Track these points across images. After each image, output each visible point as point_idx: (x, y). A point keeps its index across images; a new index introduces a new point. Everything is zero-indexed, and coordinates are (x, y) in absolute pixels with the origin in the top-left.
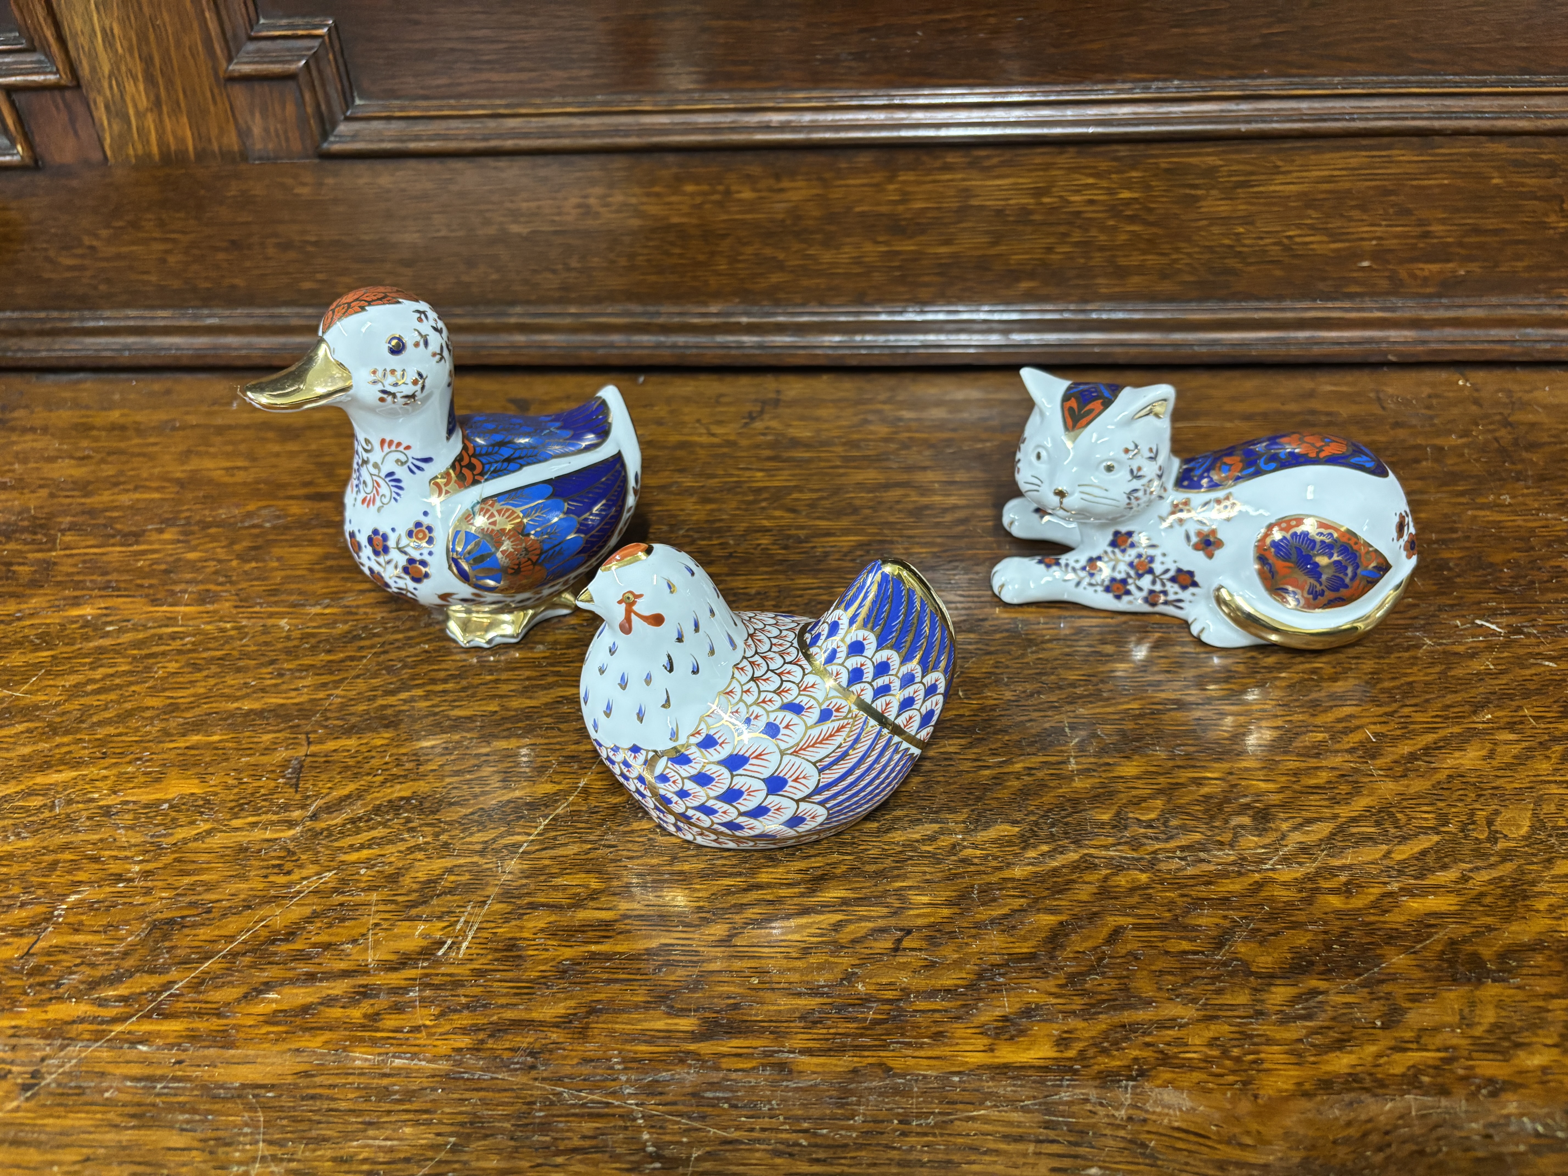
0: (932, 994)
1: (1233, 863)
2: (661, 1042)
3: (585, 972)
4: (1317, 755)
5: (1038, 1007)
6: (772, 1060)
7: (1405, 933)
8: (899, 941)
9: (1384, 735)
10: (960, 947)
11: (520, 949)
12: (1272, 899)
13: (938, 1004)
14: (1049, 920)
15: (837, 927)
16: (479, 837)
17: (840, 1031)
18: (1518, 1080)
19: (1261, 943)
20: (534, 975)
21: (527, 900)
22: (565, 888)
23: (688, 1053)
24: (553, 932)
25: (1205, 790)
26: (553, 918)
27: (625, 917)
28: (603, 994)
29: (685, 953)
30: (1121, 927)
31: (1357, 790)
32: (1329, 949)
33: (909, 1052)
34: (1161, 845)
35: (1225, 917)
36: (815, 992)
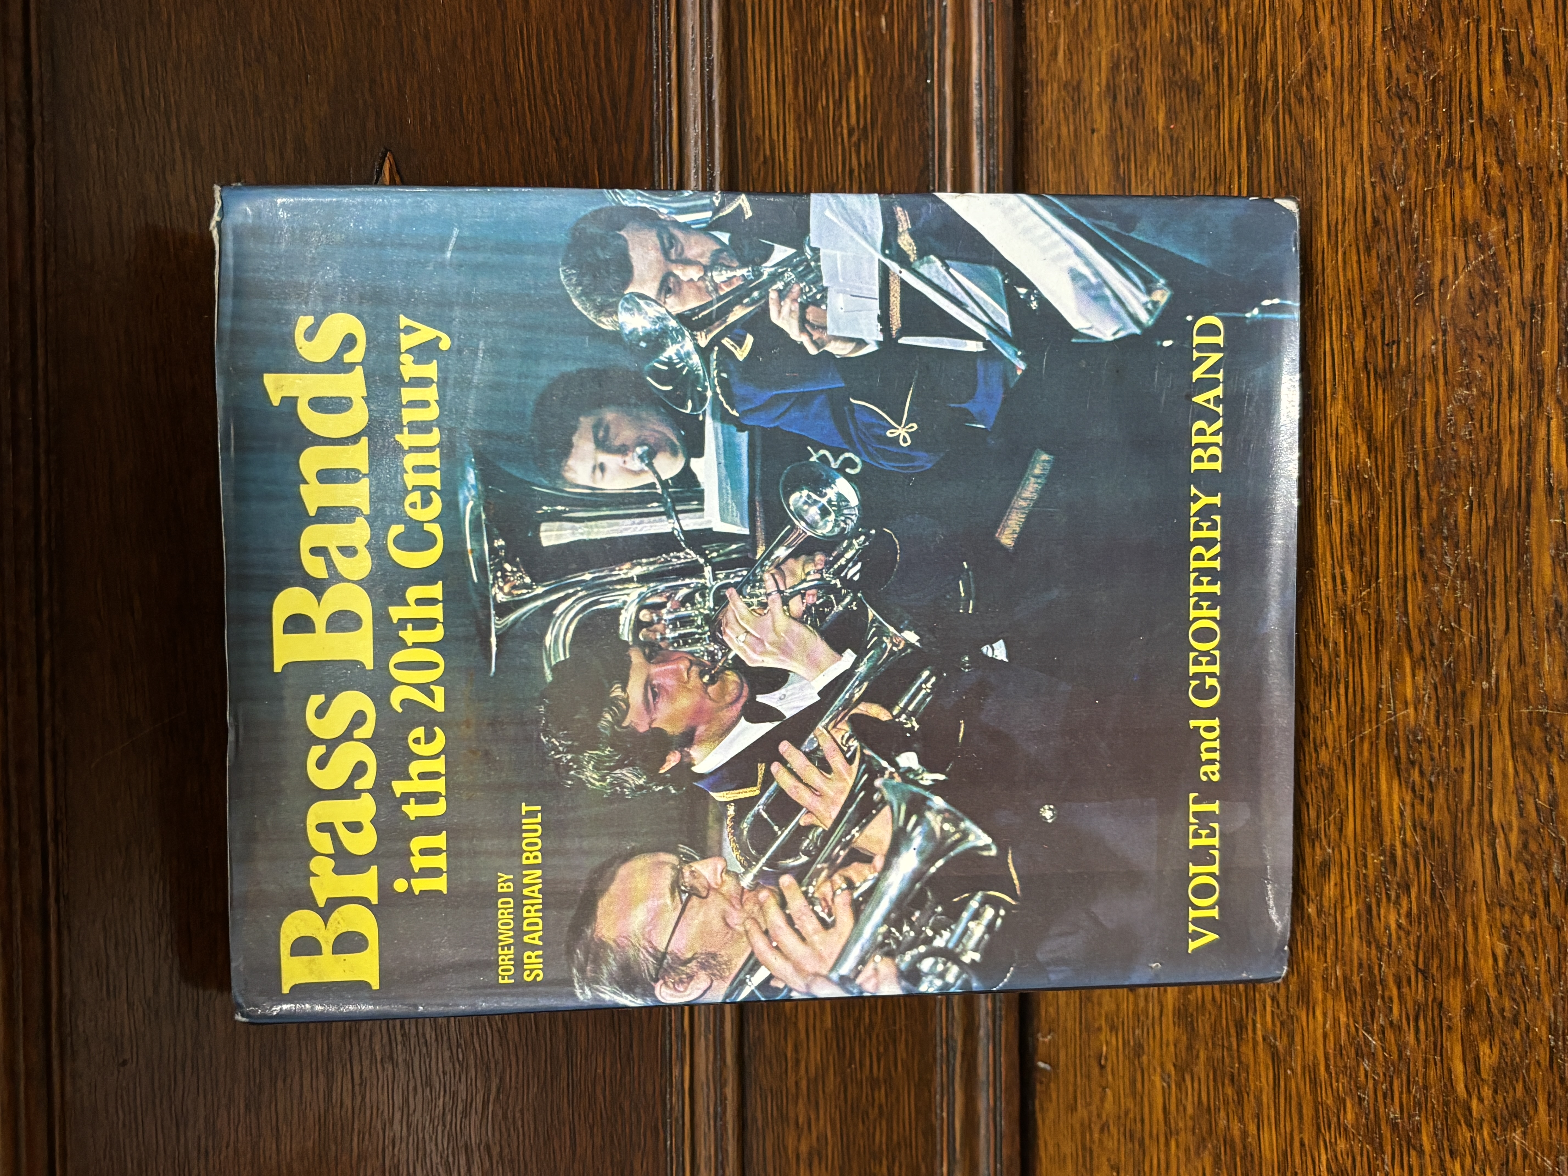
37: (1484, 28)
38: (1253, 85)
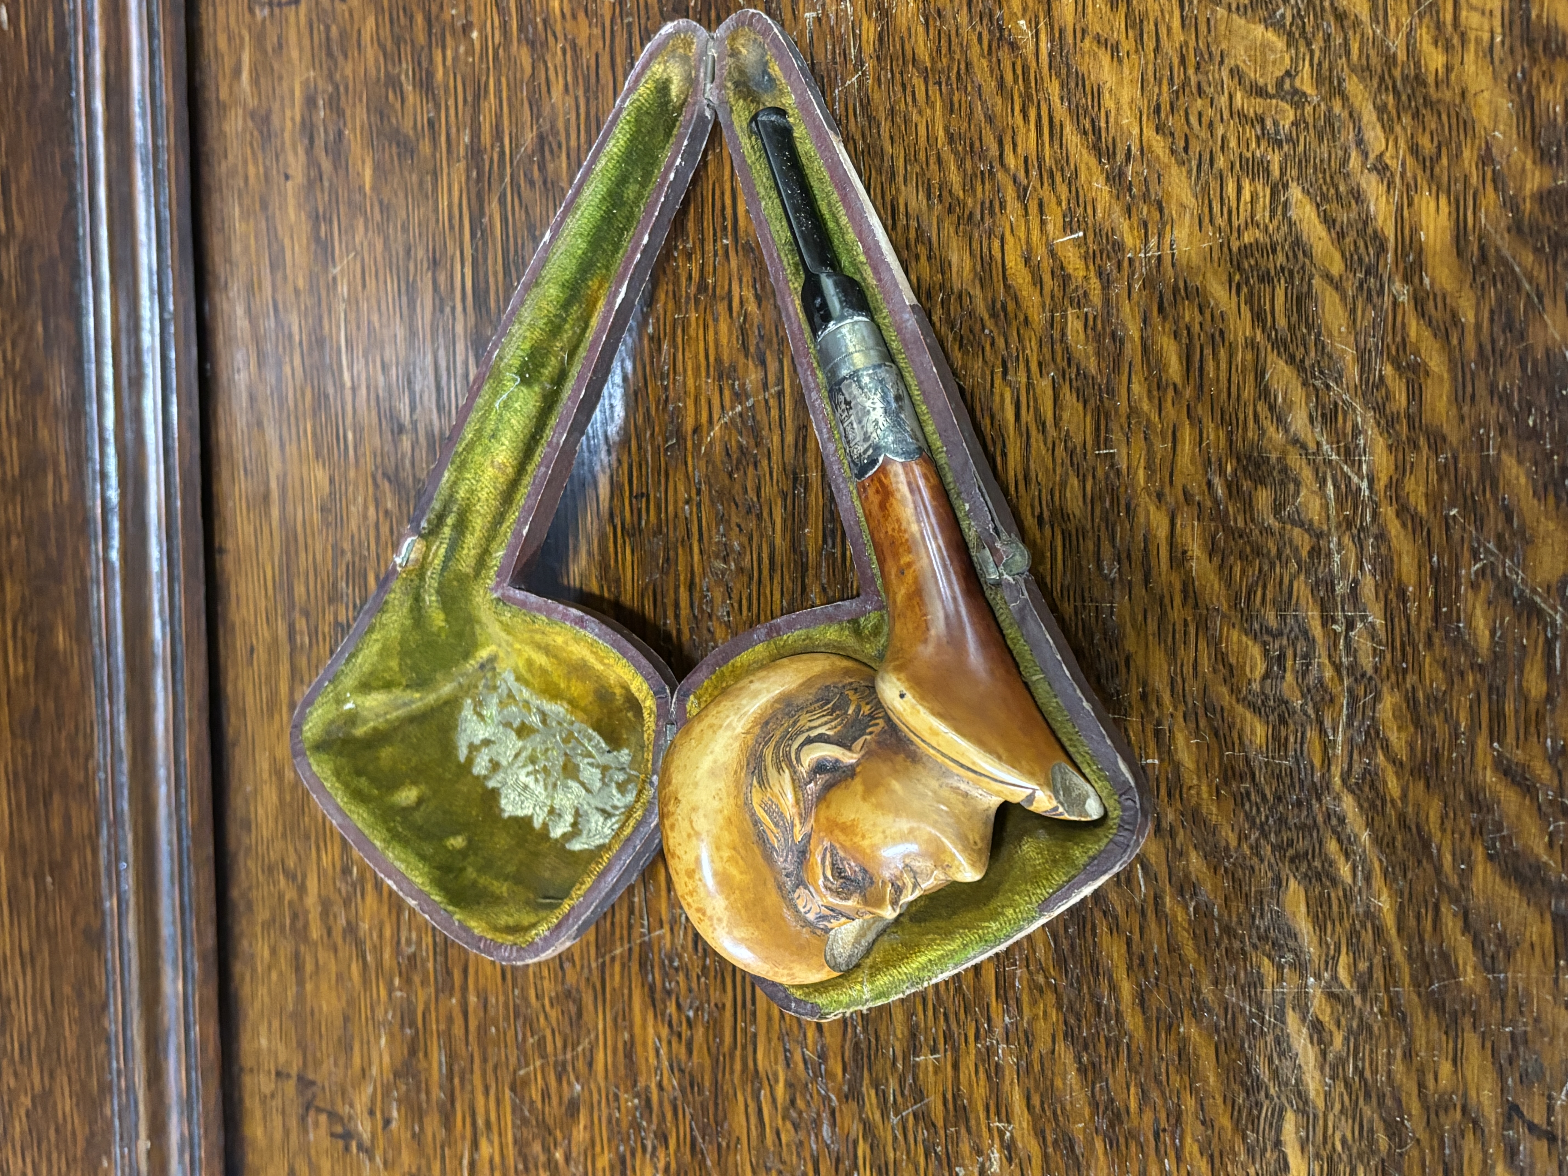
1: (1359, 541)
4: (1117, 339)
7: (1499, 299)
8: (1533, 1128)
9: (1069, 213)
12: (1434, 499)
14: (1485, 877)
19: (1528, 542)
25: (1197, 549)
30: (1497, 762)
31: (1195, 295)
32: (1536, 433)
34: (1322, 651)
35: (1474, 585)
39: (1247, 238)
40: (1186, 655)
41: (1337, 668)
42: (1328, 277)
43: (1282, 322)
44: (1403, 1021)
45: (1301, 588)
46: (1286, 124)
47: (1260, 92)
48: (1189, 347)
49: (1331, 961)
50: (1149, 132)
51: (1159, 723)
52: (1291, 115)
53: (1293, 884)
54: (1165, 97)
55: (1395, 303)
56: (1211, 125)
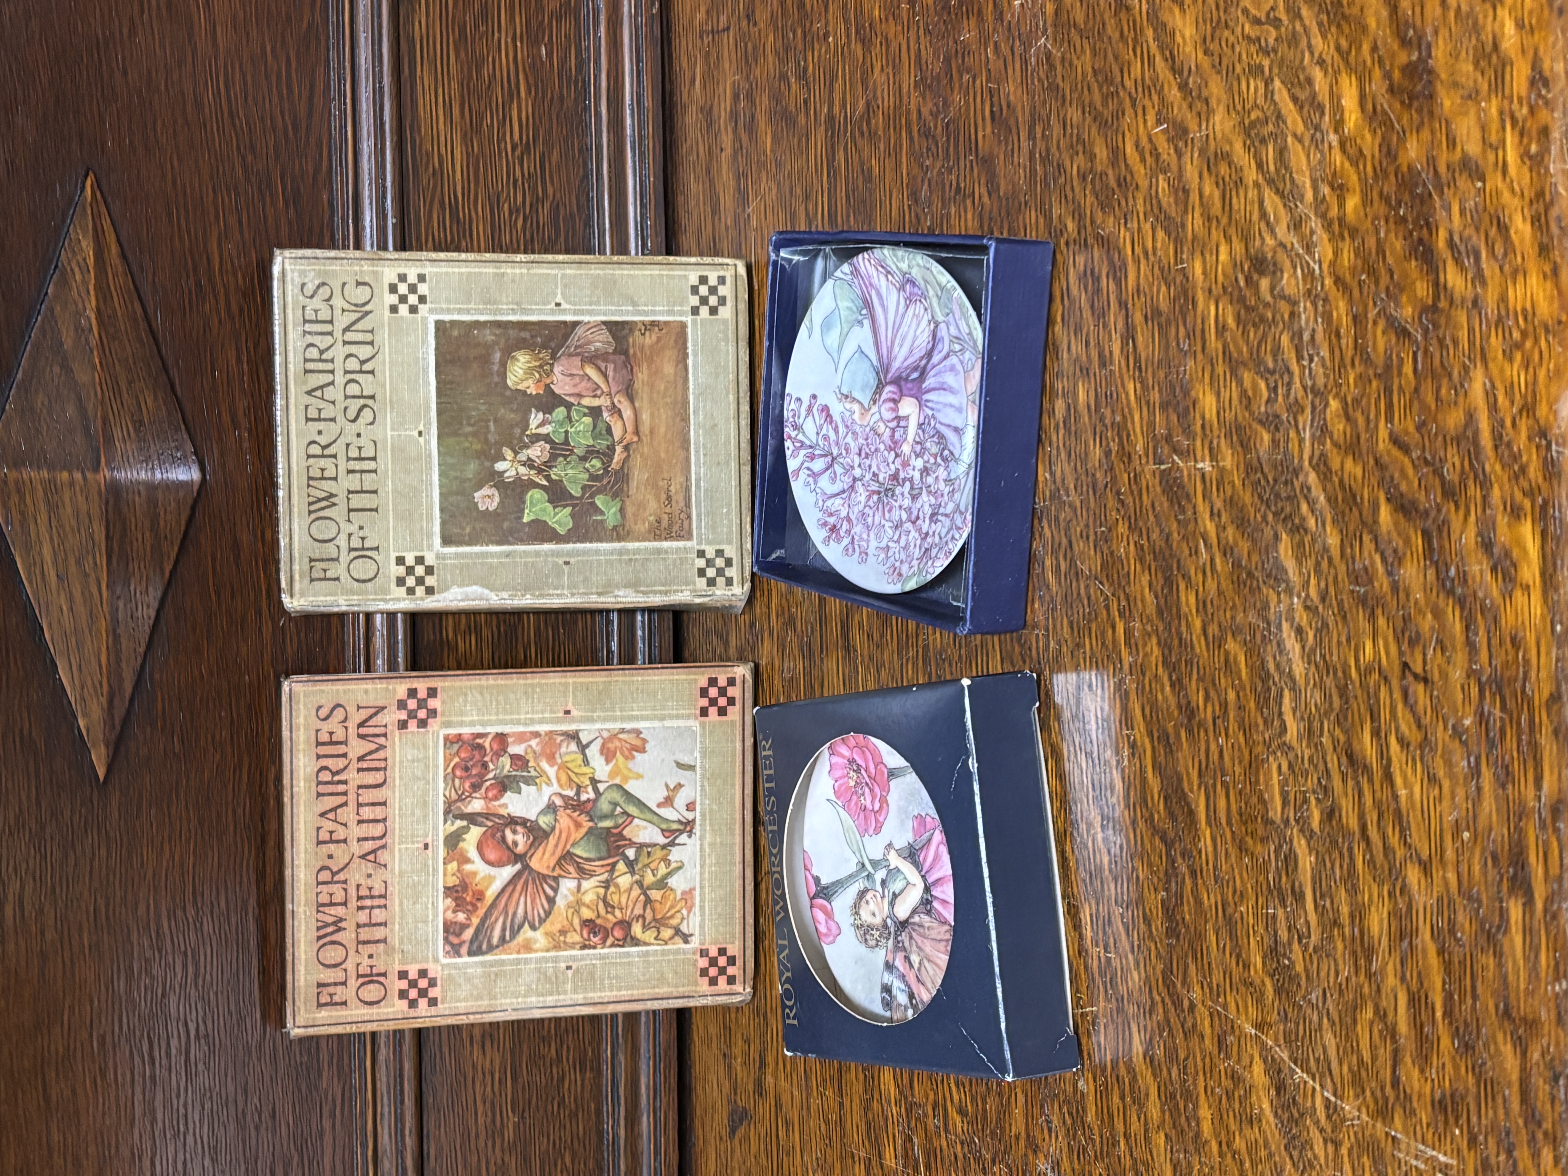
0: (1471, 645)
1: (1314, 304)
2: (1536, 940)
3: (1465, 1021)
4: (1186, 192)
5: (1479, 534)
6: (1549, 821)
7: (1383, 137)
8: (1416, 676)
9: (1159, 113)
10: (1420, 611)
11: (1443, 1095)
12: (1353, 270)
13: (1481, 639)
14: (1385, 514)
15: (1403, 743)
16: (1318, 1147)
17: (1515, 746)
18: (1531, 53)
19: (1402, 290)
20: (1471, 1080)
21: (1388, 1089)
22: (1373, 1047)
23: (1545, 910)
24: (1423, 1059)
25: (1231, 322)
26: (1408, 1060)
27: (1403, 979)
28: (1488, 1003)
29: (1440, 912)
30: (1391, 434)
31: (1227, 157)
32: (1404, 220)
33: (1533, 674)
34: (1297, 379)
35: (1375, 323)
36: (1476, 772)
37: (978, 82)
38: (831, 118)
39: (1253, 116)
40: (1225, 395)
41: (1305, 388)
42: (1295, 135)
43: (1272, 168)
44: (1344, 617)
45: (1285, 339)
46: (1271, 41)
47: (1257, 22)
48: (1224, 191)
49: (1306, 584)
50: (1200, 55)
51: (1211, 442)
52: (1273, 33)
53: (1284, 536)
54: (1209, 32)
55: (1330, 147)
56: (1233, 46)
